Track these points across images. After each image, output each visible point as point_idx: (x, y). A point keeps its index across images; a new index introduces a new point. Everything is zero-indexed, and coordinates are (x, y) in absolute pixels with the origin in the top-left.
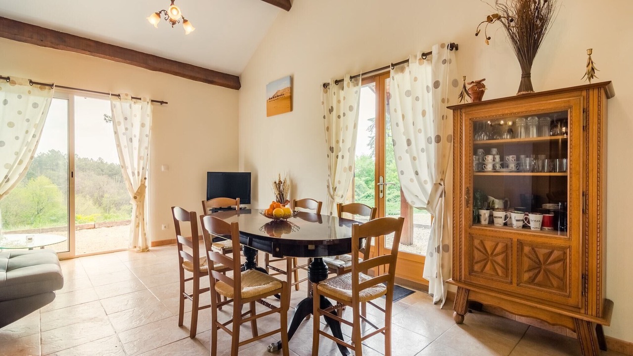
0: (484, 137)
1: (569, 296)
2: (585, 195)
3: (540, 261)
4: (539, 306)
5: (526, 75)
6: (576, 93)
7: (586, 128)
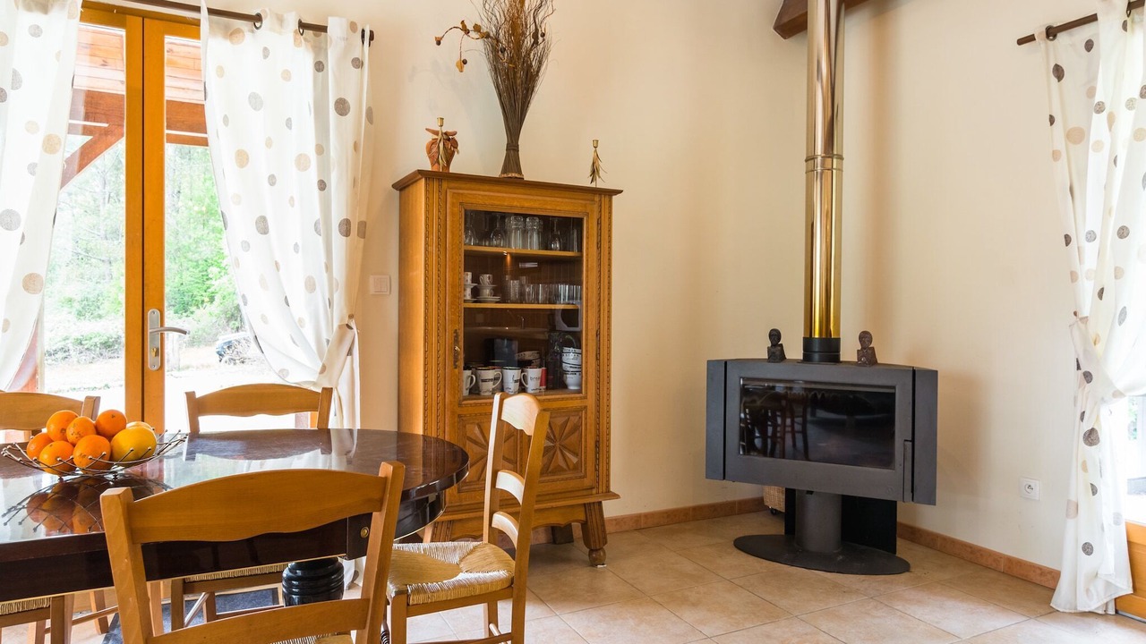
0: (470, 240)
1: (585, 477)
2: (598, 334)
3: (554, 436)
4: (554, 504)
5: (513, 147)
6: (589, 196)
7: (599, 247)
